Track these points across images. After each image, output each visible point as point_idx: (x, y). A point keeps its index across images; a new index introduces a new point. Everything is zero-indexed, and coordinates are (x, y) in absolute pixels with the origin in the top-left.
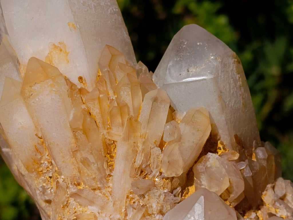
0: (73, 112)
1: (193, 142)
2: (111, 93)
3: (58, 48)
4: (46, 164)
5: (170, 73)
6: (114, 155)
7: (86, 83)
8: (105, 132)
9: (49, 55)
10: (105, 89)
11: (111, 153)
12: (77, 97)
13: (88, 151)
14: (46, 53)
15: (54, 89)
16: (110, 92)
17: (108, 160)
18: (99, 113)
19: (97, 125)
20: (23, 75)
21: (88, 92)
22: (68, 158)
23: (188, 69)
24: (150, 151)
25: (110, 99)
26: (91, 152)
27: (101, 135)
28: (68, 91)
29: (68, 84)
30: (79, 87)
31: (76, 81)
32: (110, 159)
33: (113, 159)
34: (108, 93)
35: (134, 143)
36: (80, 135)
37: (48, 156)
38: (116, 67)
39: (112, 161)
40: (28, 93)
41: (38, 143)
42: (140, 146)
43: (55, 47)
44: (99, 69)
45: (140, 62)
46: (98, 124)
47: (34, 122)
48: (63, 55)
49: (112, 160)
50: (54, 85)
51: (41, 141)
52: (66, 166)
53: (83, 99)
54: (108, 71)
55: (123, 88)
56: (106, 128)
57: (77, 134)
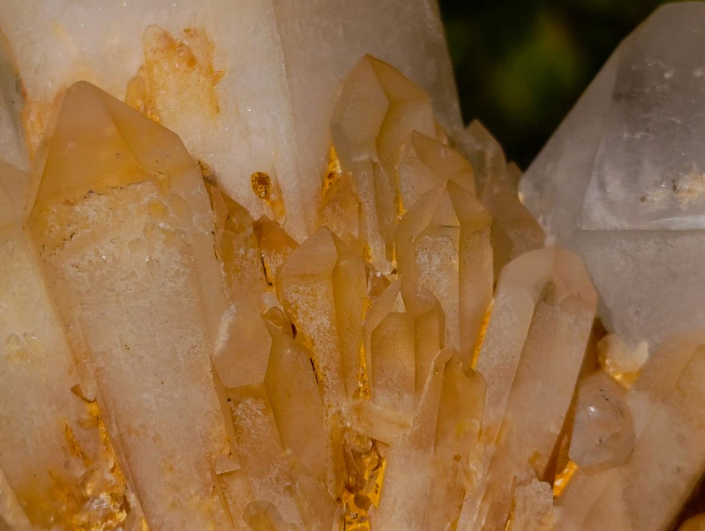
0: (230, 319)
1: (679, 470)
2: (376, 250)
3: (180, 51)
4: (103, 502)
5: (602, 186)
6: (370, 495)
7: (282, 201)
8: (345, 406)
9: (143, 74)
10: (356, 233)
11: (361, 488)
12: (247, 260)
13: (277, 480)
14: (133, 64)
15: (161, 225)
16: (371, 248)
17: (348, 513)
18: (329, 332)
19: (316, 376)
20: (36, 140)
21: (291, 242)
22: (192, 492)
23: (673, 181)
24: (513, 491)
25: (375, 276)
26: (288, 484)
27: (330, 416)
28: (213, 233)
29: (214, 204)
30: (256, 215)
31: (241, 191)
32: (354, 510)
33: (367, 509)
34: (364, 250)
35: (457, 458)
36: (253, 414)
37: (113, 470)
38: (402, 148)
39: (362, 520)
40: (58, 228)
41: (78, 422)
42: (478, 471)
43: (169, 44)
44: (333, 150)
45: (477, 125)
46: (320, 370)
47: (70, 343)
48: (199, 81)
49: (363, 513)
50: (166, 208)
51: (91, 414)
52: (184, 523)
53: (267, 265)
54: (374, 165)
55: (430, 239)
56: (352, 391)
57: (239, 412)
